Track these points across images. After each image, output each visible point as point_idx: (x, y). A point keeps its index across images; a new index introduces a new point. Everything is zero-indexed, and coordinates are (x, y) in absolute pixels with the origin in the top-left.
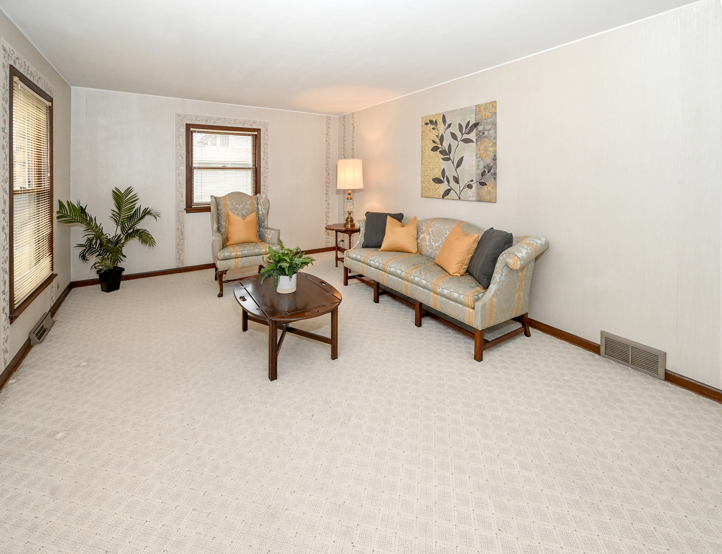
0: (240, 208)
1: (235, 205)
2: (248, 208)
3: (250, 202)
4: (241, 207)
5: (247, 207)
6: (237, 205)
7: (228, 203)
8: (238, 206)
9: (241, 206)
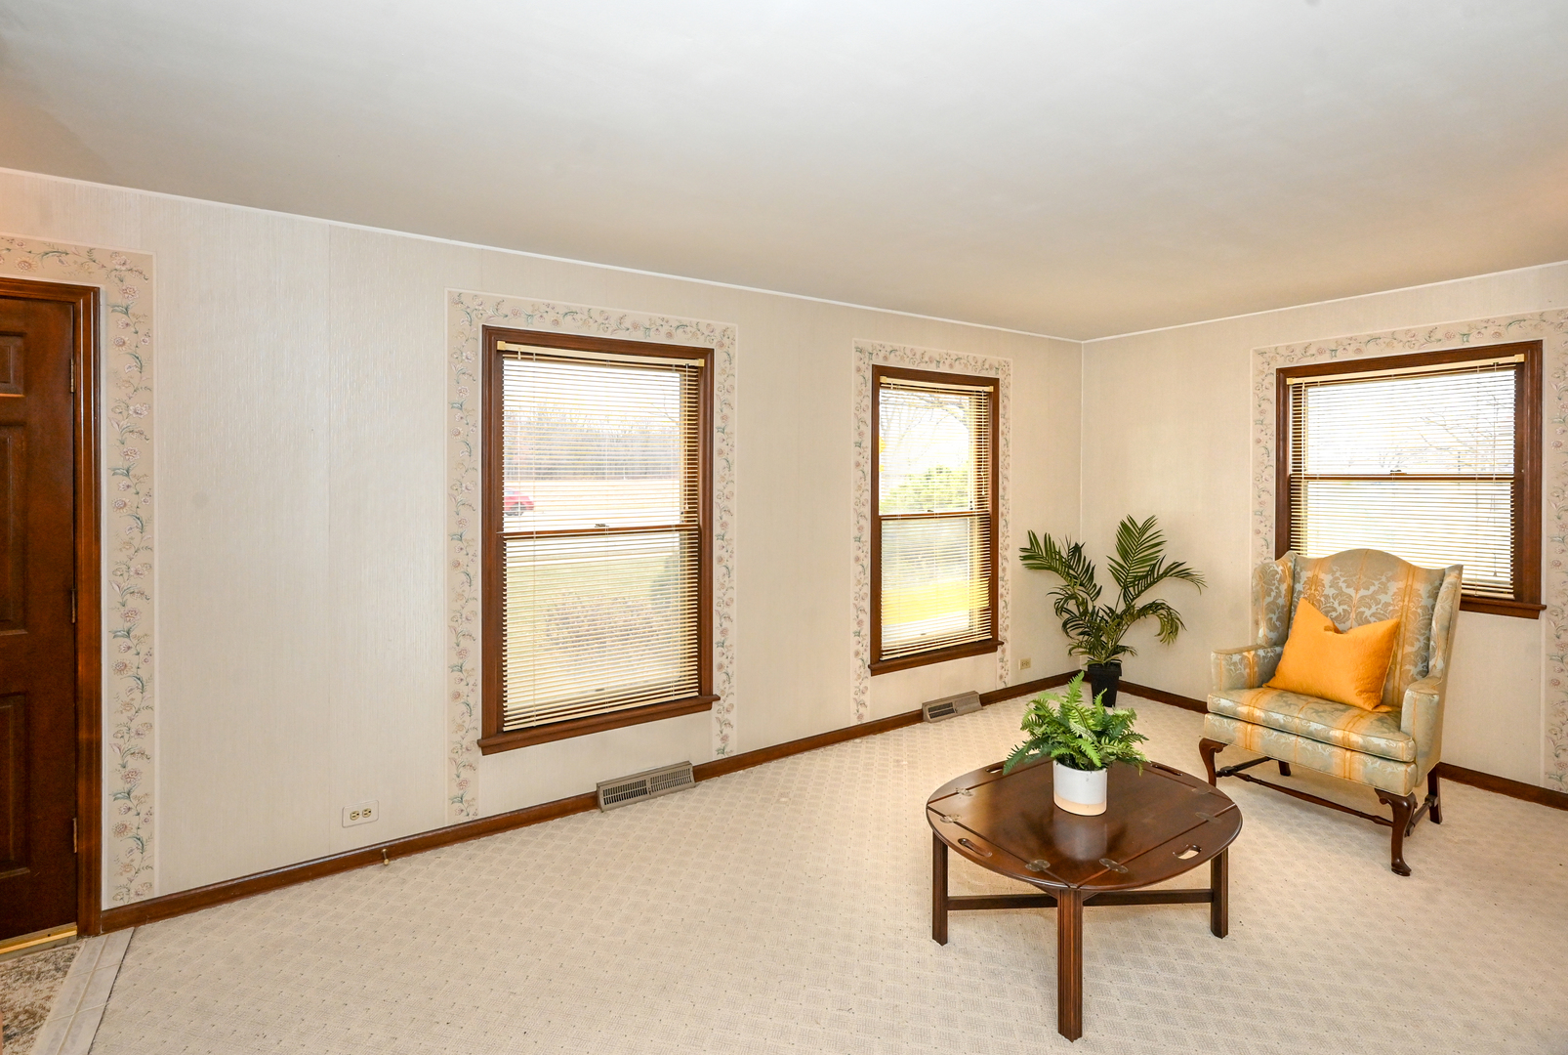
0: (1356, 597)
1: (1344, 586)
2: (1387, 604)
3: (1401, 584)
4: (1362, 598)
5: (1384, 598)
6: (1348, 587)
7: (1326, 578)
8: (1351, 591)
9: (1362, 592)
